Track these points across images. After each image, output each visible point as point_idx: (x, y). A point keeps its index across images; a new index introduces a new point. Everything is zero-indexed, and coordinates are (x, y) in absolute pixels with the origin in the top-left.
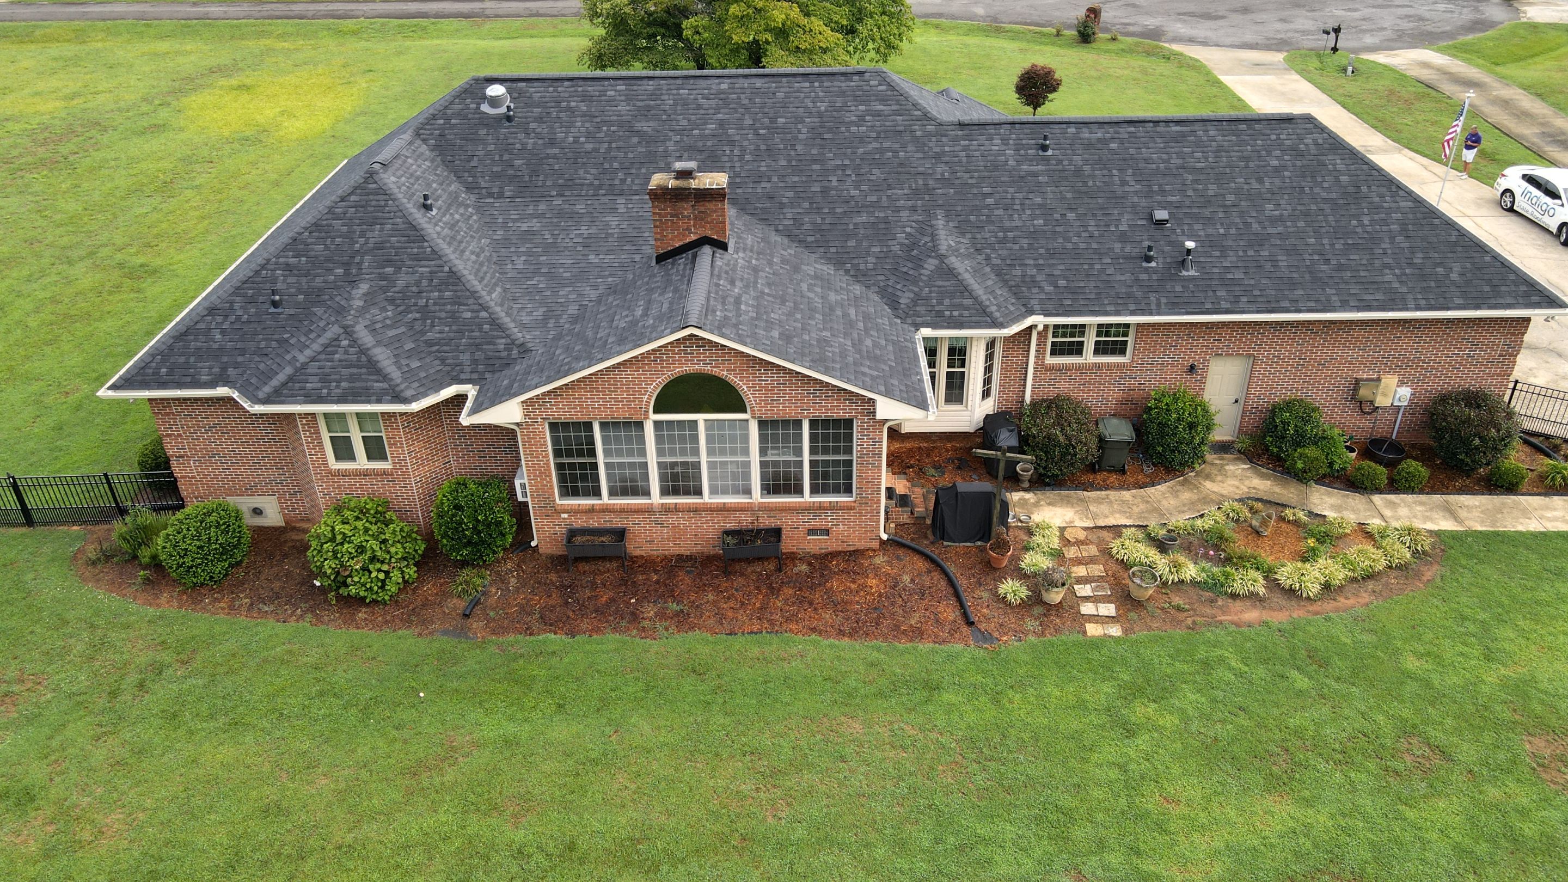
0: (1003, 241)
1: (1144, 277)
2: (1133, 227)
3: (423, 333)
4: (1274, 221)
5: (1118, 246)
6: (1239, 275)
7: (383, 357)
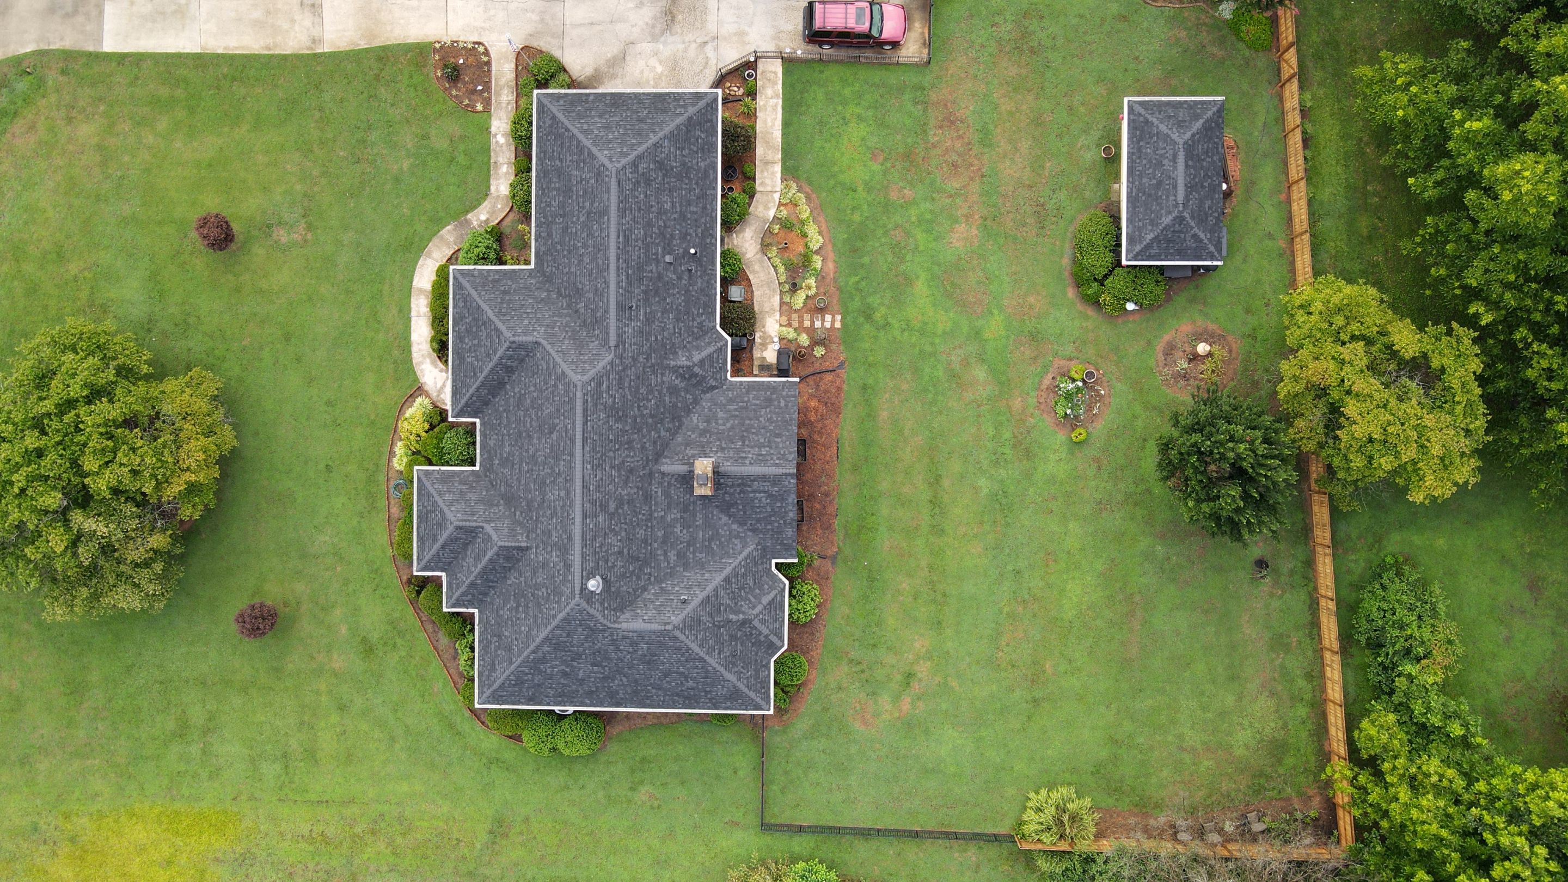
0: (680, 334)
1: (699, 273)
2: (675, 272)
3: (750, 588)
4: (673, 206)
5: (684, 282)
6: (699, 230)
7: (766, 600)
